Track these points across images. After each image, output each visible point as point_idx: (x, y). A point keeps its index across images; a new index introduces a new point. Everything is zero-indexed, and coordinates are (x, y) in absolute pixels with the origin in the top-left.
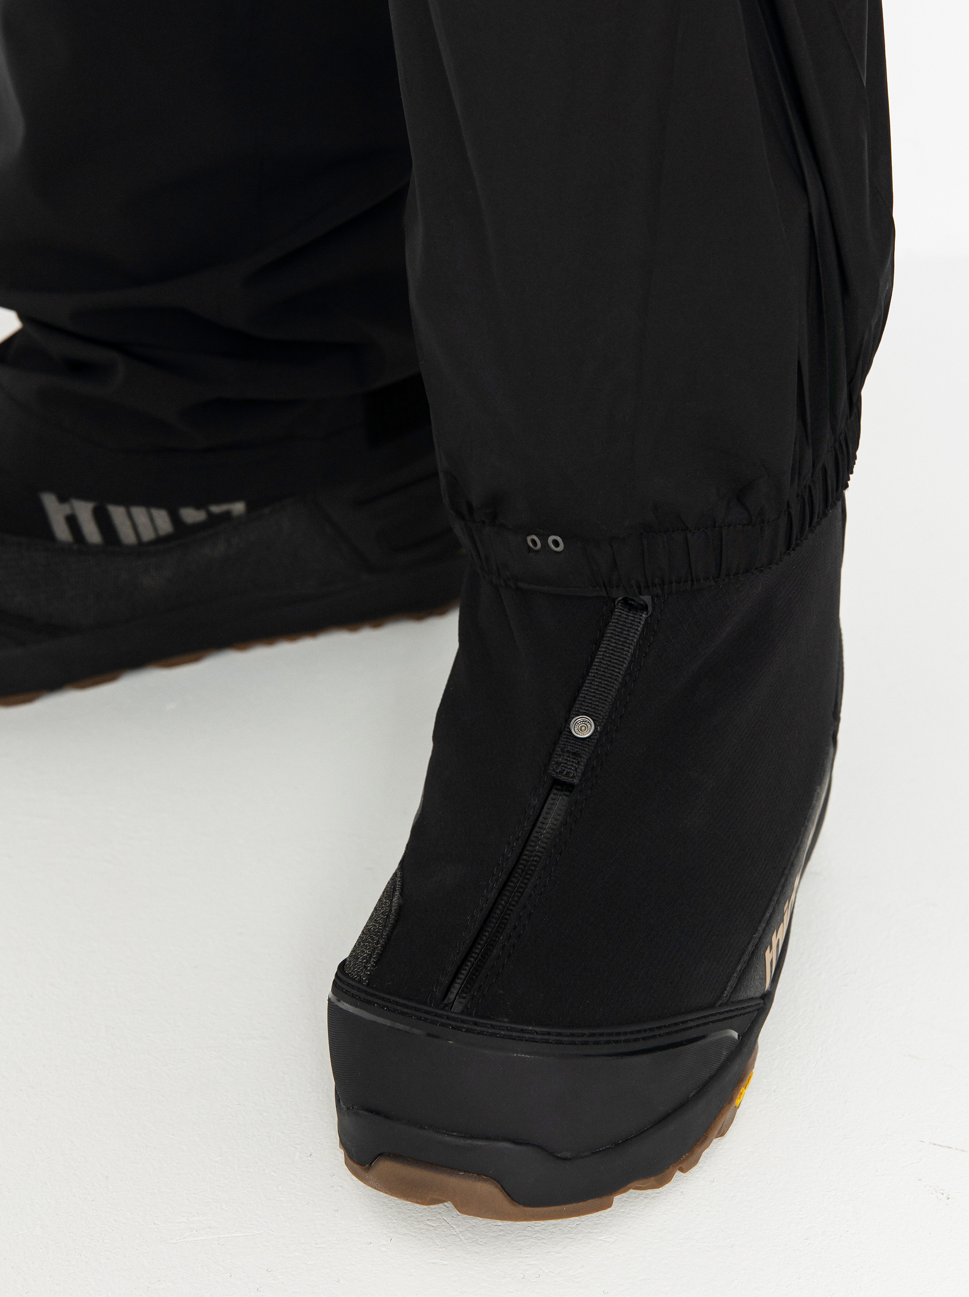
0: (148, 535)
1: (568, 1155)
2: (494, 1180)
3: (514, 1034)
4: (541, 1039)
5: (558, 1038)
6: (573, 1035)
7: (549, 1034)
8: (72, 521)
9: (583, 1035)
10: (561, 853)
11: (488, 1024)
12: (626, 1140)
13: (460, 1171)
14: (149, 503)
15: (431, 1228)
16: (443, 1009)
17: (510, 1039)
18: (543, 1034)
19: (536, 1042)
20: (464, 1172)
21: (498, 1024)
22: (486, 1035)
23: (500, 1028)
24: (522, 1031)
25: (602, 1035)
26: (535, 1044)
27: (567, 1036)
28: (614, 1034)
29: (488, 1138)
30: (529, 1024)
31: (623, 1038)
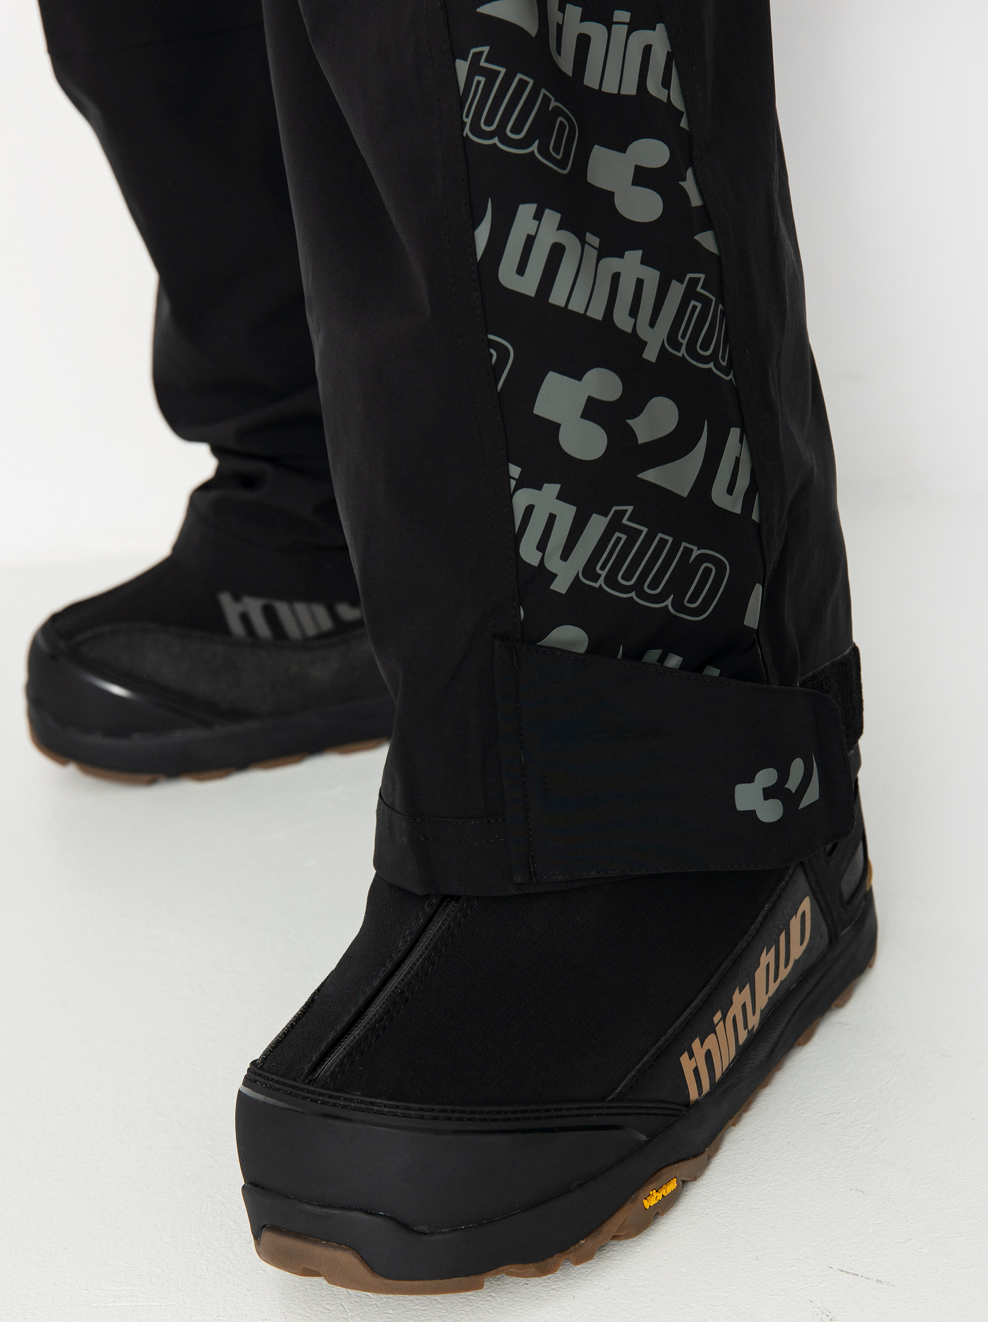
0: (311, 631)
1: (425, 1229)
2: (353, 1249)
3: (363, 1106)
4: (389, 1112)
5: (405, 1111)
6: (422, 1110)
7: (397, 1107)
8: (245, 618)
9: (433, 1110)
10: (447, 945)
11: (342, 1097)
12: (492, 1221)
13: (323, 1240)
14: (309, 597)
15: (327, 1311)
16: (308, 1084)
17: (359, 1111)
18: (391, 1107)
19: (384, 1114)
20: (326, 1241)
21: (349, 1096)
22: (338, 1107)
23: (351, 1100)
24: (372, 1104)
25: (454, 1111)
26: (384, 1116)
27: (415, 1110)
28: (468, 1112)
29: (343, 1208)
30: (380, 1097)
31: (477, 1116)
